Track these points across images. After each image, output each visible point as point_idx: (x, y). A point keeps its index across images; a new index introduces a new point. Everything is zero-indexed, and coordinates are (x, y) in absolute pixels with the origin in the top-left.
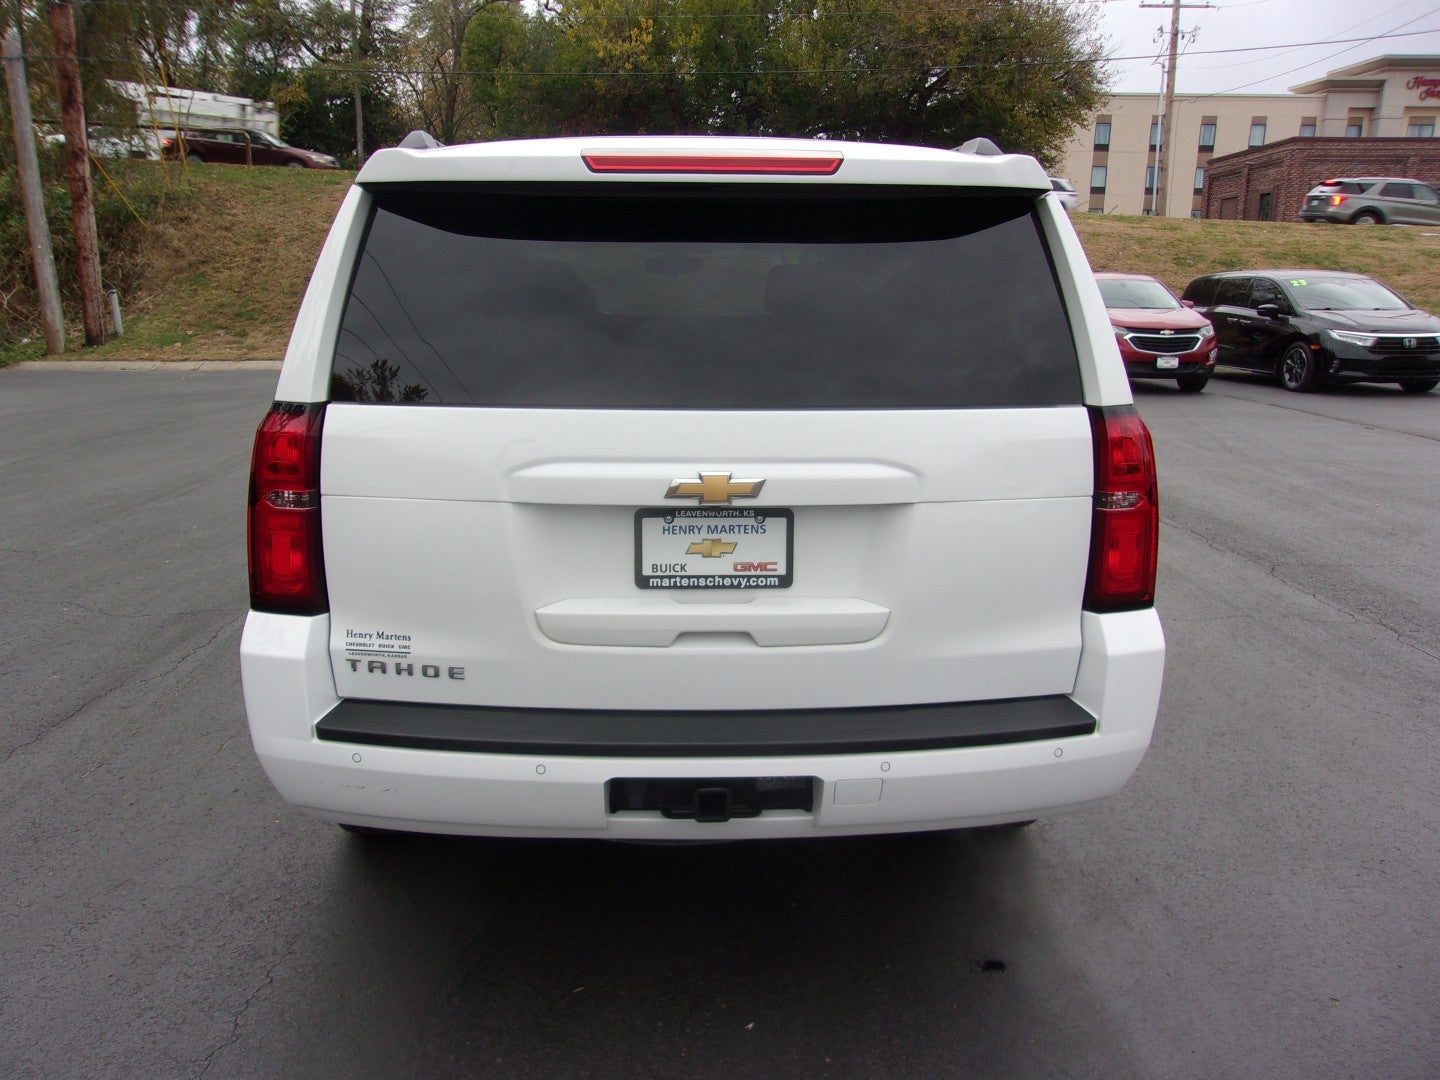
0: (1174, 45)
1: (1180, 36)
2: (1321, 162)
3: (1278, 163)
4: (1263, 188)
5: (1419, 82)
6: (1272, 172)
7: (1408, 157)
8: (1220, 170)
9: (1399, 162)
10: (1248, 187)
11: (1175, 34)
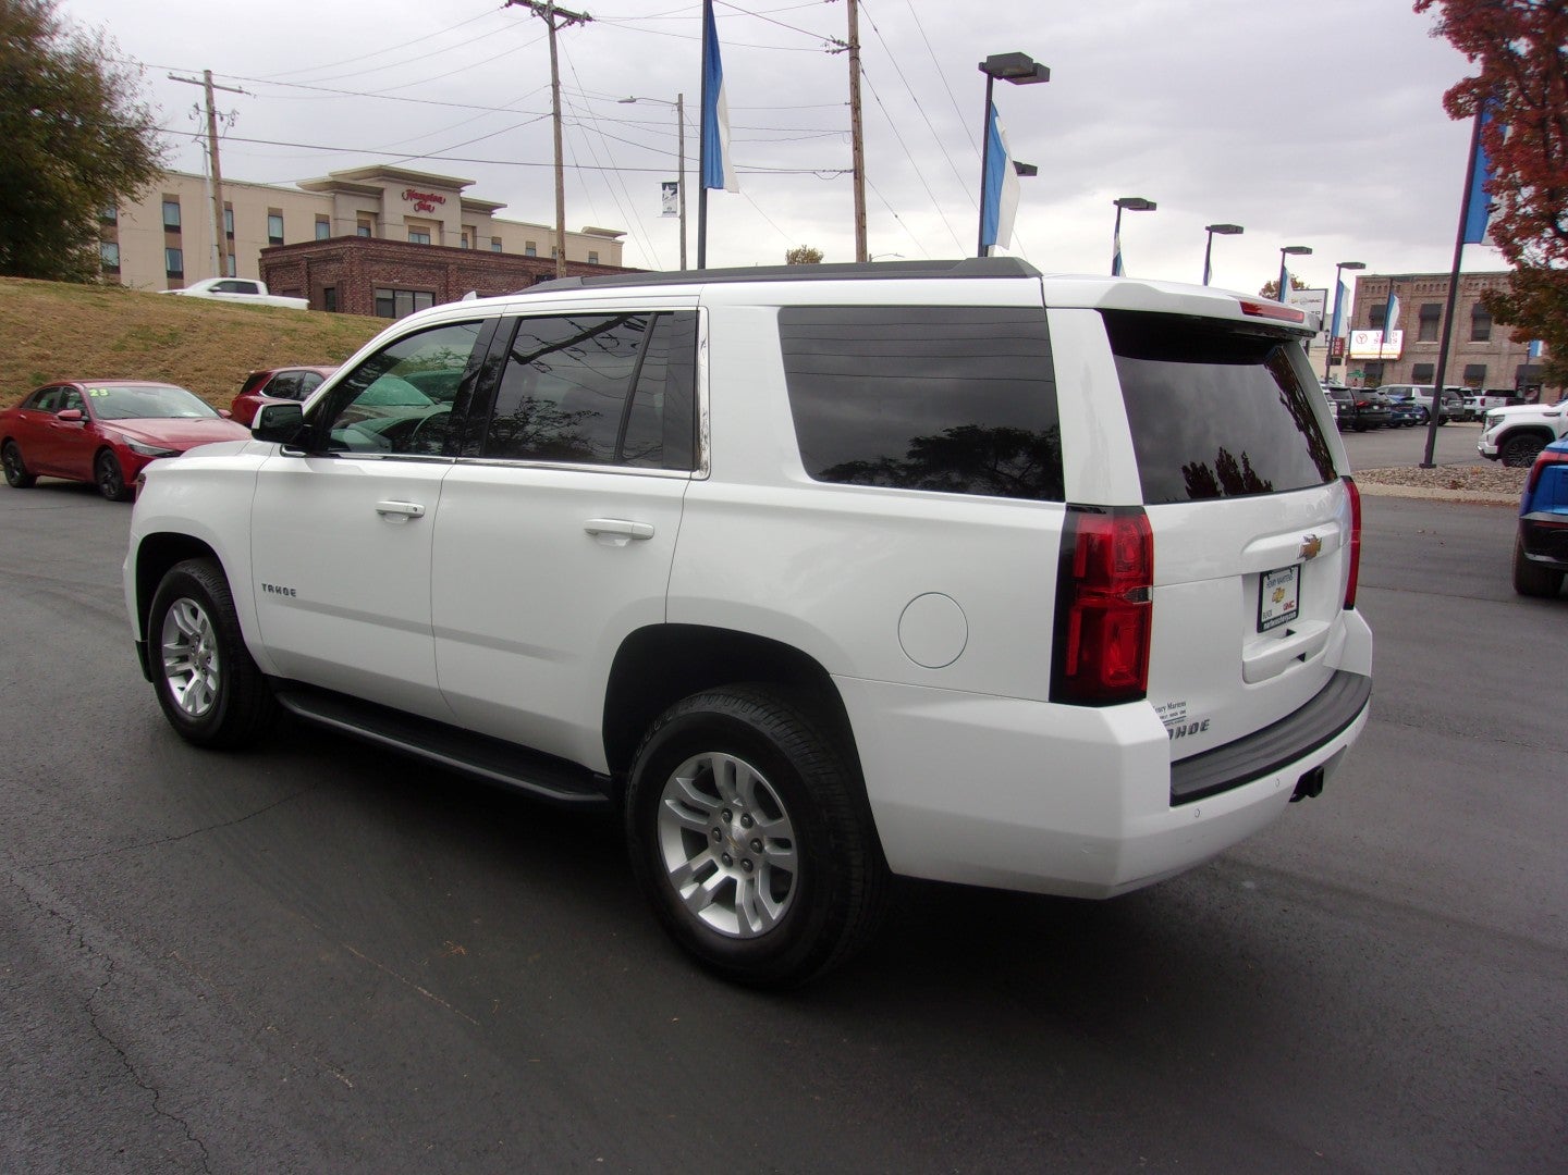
0: (212, 125)
1: (217, 117)
2: (377, 262)
3: (340, 259)
4: (326, 283)
5: (411, 195)
6: (333, 267)
7: (448, 264)
8: (276, 261)
9: (440, 268)
10: (309, 280)
11: (212, 115)
